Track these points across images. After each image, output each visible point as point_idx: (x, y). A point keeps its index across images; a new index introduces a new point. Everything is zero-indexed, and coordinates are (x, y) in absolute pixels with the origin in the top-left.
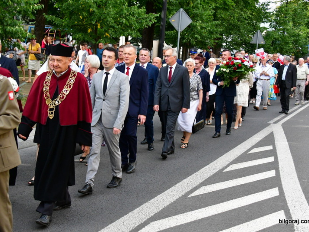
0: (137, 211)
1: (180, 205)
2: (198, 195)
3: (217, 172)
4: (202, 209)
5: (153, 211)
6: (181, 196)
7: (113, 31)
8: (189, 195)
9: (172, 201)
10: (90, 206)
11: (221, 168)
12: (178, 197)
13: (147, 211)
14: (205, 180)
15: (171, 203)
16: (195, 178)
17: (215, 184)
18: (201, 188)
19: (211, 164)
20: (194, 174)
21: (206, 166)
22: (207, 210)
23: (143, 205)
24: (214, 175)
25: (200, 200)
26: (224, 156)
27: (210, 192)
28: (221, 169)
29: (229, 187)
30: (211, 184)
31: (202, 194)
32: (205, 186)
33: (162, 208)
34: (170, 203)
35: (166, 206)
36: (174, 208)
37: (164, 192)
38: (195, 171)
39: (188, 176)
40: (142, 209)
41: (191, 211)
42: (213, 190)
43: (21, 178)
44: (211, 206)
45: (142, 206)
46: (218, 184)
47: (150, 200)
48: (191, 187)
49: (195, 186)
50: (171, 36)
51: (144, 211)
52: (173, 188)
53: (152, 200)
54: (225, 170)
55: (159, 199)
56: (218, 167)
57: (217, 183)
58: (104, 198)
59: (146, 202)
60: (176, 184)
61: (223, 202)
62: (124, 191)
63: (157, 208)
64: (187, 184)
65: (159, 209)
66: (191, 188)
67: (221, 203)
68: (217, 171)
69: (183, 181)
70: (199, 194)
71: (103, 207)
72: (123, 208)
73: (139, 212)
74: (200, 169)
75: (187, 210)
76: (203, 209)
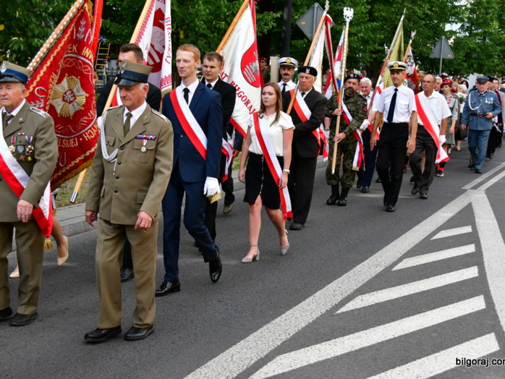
0: (253, 338)
1: (324, 327)
2: (352, 310)
3: (382, 271)
4: (359, 333)
5: (280, 338)
6: (324, 311)
7: (205, 43)
8: (337, 310)
9: (311, 321)
10: (176, 331)
11: (388, 264)
12: (320, 314)
13: (269, 337)
14: (363, 285)
15: (309, 323)
16: (346, 281)
17: (379, 292)
18: (357, 298)
19: (371, 258)
20: (345, 275)
21: (364, 261)
22: (368, 334)
23: (263, 328)
24: (378, 276)
25: (355, 318)
26: (391, 244)
27: (372, 305)
28: (387, 266)
29: (403, 295)
30: (374, 291)
31: (360, 309)
32: (363, 294)
33: (295, 332)
34: (307, 323)
35: (300, 329)
36: (315, 331)
37: (296, 305)
38: (347, 271)
39: (336, 279)
40: (261, 334)
41: (342, 336)
42: (377, 302)
43: (61, 286)
44: (375, 328)
45: (260, 330)
46: (384, 291)
47: (273, 320)
48: (340, 296)
49: (346, 295)
50: (299, 48)
51: (265, 338)
52: (310, 298)
53: (278, 320)
54: (395, 268)
55: (288, 317)
56: (383, 263)
57: (382, 289)
58: (198, 317)
59: (268, 322)
60: (316, 292)
61: (393, 320)
62: (231, 306)
63: (286, 333)
64: (333, 292)
65: (289, 334)
66: (340, 298)
67: (391, 322)
68: (382, 269)
69: (326, 287)
70: (353, 308)
71: (198, 331)
72: (230, 334)
73: (256, 339)
74: (355, 267)
75: (335, 334)
76: (361, 333)
